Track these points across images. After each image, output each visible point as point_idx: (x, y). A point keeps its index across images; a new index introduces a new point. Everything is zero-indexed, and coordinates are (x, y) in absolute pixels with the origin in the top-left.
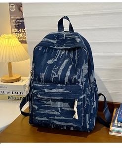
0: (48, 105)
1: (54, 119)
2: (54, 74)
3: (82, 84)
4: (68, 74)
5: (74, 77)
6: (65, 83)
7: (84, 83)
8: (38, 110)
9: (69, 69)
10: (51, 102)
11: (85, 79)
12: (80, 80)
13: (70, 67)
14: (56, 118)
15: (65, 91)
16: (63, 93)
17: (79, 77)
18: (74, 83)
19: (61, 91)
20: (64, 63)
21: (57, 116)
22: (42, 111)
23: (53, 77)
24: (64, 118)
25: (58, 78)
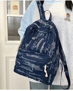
0: (27, 64)
1: (29, 74)
2: (34, 45)
3: (51, 55)
4: (43, 47)
5: (46, 49)
6: (40, 53)
7: (52, 54)
8: (20, 65)
9: (43, 45)
10: (29, 63)
11: (53, 52)
12: (50, 52)
13: (44, 43)
14: (30, 73)
15: (39, 58)
16: (38, 58)
17: (49, 50)
18: (46, 54)
19: (37, 57)
20: (41, 40)
21: (31, 72)
22: (22, 67)
23: (34, 47)
24: (35, 74)
25: (36, 48)
